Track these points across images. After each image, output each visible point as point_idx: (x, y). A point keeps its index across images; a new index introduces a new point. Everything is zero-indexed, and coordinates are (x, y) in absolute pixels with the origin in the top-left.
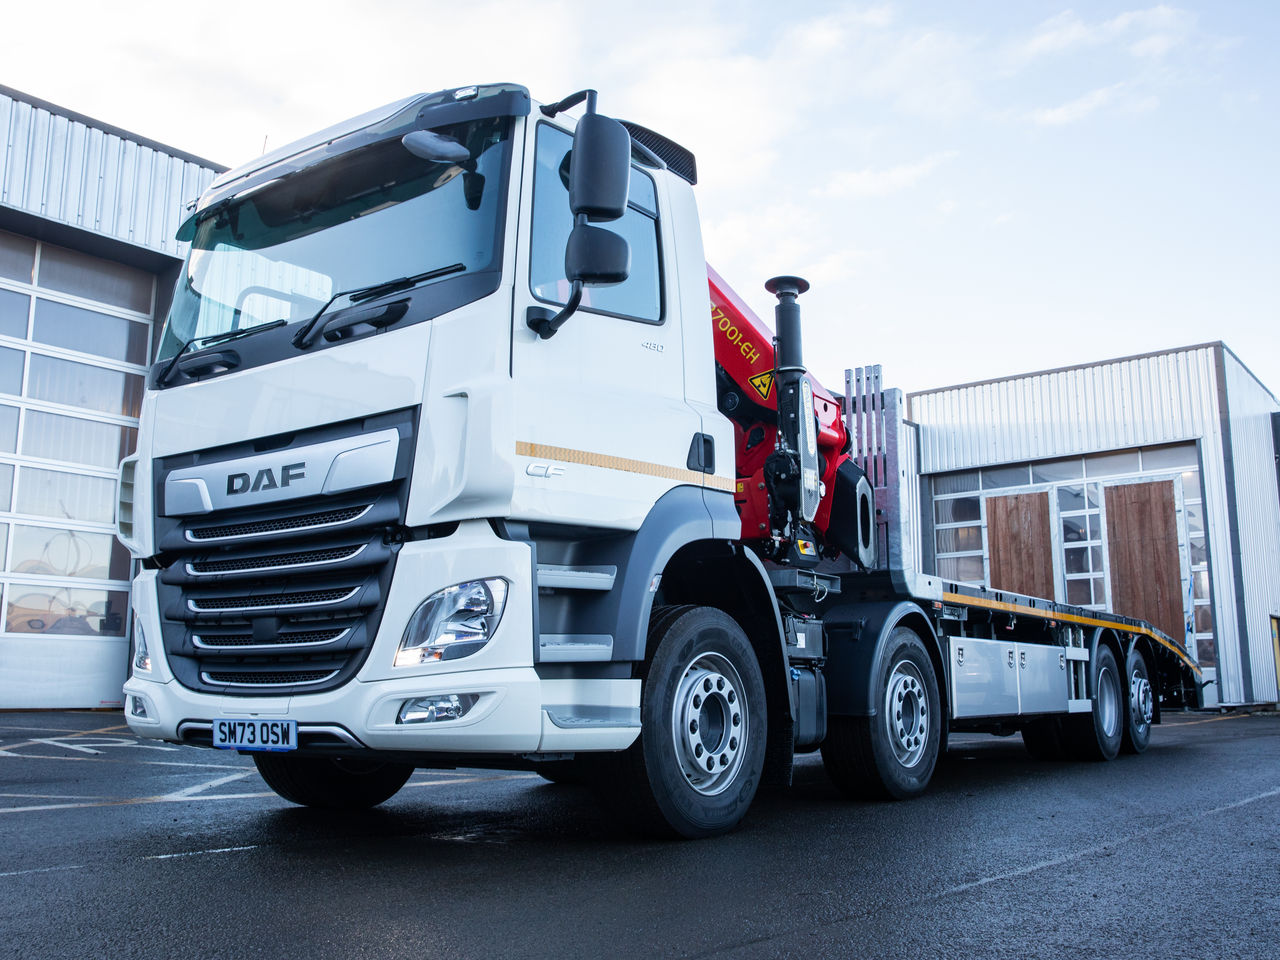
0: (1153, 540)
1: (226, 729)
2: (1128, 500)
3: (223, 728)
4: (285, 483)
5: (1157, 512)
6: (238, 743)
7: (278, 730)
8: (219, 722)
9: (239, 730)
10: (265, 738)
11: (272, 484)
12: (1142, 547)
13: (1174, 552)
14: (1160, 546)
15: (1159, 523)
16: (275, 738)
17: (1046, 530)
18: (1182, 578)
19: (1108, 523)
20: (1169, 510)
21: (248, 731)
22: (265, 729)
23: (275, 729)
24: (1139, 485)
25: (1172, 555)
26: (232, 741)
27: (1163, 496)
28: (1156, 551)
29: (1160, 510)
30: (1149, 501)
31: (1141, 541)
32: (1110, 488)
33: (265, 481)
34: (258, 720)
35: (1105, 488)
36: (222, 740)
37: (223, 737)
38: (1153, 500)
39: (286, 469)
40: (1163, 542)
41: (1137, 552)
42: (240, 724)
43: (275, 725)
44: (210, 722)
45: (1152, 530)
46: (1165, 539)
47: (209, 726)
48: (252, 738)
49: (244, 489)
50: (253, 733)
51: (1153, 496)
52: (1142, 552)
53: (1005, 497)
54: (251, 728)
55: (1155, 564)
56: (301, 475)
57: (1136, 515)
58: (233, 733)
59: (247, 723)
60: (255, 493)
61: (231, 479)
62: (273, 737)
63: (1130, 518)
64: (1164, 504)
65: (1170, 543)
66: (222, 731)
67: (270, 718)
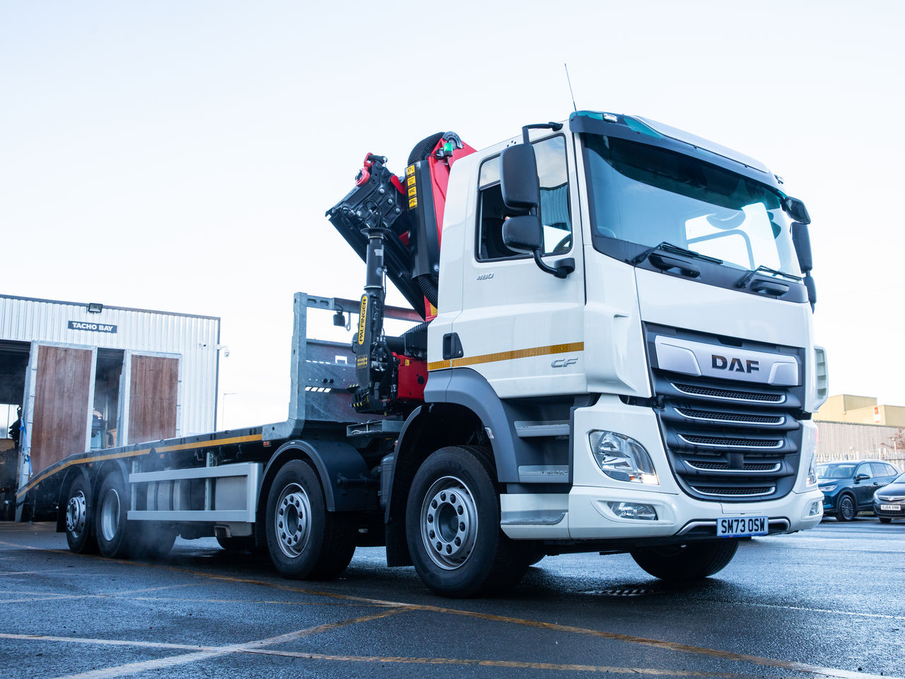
0: (161, 399)
1: (726, 524)
2: (147, 367)
3: (724, 524)
4: (749, 371)
5: (166, 380)
6: (734, 533)
7: (758, 523)
8: (722, 520)
9: (735, 524)
10: (751, 528)
11: (741, 369)
12: (153, 403)
13: (174, 410)
14: (165, 404)
15: (166, 388)
16: (756, 528)
17: (86, 380)
18: (177, 428)
19: (132, 382)
20: (174, 380)
21: (741, 524)
22: (751, 522)
23: (756, 522)
24: (157, 358)
25: (172, 412)
26: (730, 531)
27: (171, 370)
28: (162, 407)
29: (168, 378)
30: (162, 371)
31: (153, 399)
32: (136, 356)
33: (736, 366)
34: (747, 516)
35: (133, 356)
36: (723, 532)
37: (724, 529)
38: (164, 371)
39: (749, 362)
40: (167, 401)
41: (149, 406)
42: (735, 521)
43: (757, 520)
44: (715, 520)
45: (161, 392)
46: (169, 399)
47: (714, 523)
48: (743, 529)
49: (724, 366)
50: (744, 526)
51: (165, 367)
52: (152, 406)
53: (57, 348)
54: (743, 522)
55: (161, 417)
56: (757, 369)
57: (152, 379)
58: (731, 527)
59: (740, 520)
60: (730, 372)
61: (714, 358)
62: (755, 527)
63: (148, 381)
64: (171, 375)
65: (172, 403)
66: (723, 526)
67: (754, 515)
